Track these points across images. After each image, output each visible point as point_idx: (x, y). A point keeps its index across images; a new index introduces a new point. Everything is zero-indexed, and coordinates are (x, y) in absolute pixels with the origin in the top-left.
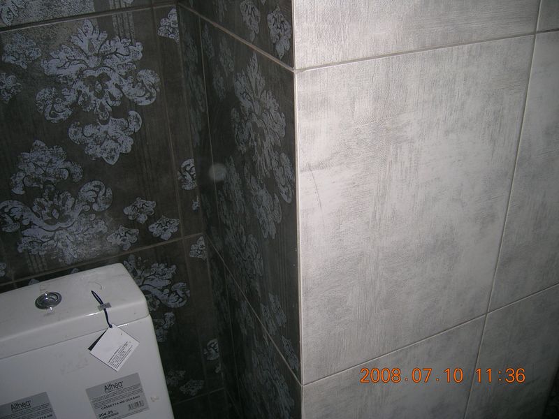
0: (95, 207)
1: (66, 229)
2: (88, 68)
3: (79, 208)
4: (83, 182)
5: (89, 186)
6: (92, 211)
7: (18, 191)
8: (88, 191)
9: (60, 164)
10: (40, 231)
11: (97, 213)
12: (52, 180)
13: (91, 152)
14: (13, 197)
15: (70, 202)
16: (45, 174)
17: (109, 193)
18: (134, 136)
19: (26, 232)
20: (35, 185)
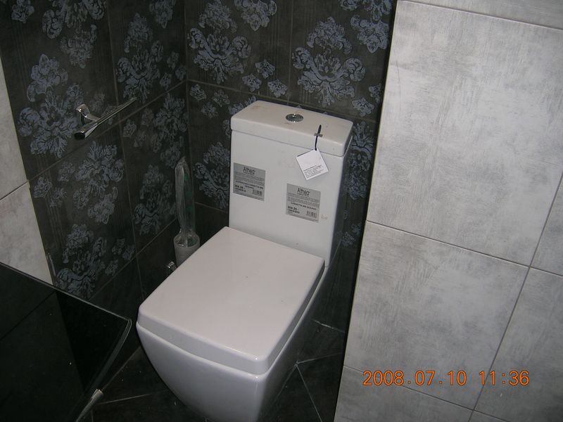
0: (352, 77)
1: (330, 82)
3: (342, 72)
4: (350, 56)
5: (352, 61)
6: (349, 78)
7: (310, 44)
8: (351, 63)
9: (340, 38)
10: (313, 76)
11: (351, 81)
12: (332, 46)
13: (360, 38)
14: (306, 47)
15: (338, 66)
16: (329, 41)
17: (363, 71)
19: (306, 73)
20: (321, 45)
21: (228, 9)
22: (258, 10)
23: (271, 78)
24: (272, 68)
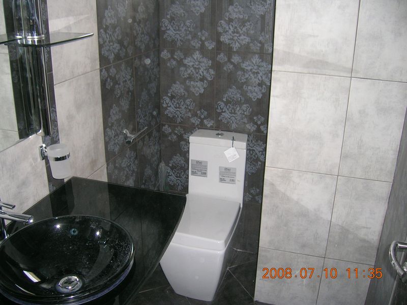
0: (245, 113)
1: (235, 117)
2: (254, 69)
3: (240, 111)
4: (244, 103)
5: (245, 105)
6: (244, 114)
7: (224, 100)
8: (244, 107)
9: (239, 95)
10: (226, 115)
11: (245, 115)
12: (235, 100)
13: (248, 95)
14: (223, 101)
15: (238, 109)
16: (233, 97)
17: (251, 110)
18: (263, 93)
19: (223, 114)
20: (230, 99)
21: (183, 87)
22: (198, 85)
23: (205, 118)
24: (206, 113)
